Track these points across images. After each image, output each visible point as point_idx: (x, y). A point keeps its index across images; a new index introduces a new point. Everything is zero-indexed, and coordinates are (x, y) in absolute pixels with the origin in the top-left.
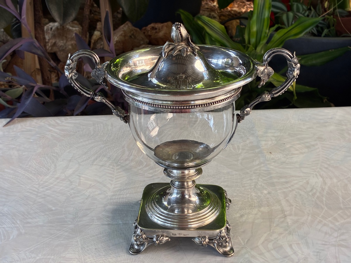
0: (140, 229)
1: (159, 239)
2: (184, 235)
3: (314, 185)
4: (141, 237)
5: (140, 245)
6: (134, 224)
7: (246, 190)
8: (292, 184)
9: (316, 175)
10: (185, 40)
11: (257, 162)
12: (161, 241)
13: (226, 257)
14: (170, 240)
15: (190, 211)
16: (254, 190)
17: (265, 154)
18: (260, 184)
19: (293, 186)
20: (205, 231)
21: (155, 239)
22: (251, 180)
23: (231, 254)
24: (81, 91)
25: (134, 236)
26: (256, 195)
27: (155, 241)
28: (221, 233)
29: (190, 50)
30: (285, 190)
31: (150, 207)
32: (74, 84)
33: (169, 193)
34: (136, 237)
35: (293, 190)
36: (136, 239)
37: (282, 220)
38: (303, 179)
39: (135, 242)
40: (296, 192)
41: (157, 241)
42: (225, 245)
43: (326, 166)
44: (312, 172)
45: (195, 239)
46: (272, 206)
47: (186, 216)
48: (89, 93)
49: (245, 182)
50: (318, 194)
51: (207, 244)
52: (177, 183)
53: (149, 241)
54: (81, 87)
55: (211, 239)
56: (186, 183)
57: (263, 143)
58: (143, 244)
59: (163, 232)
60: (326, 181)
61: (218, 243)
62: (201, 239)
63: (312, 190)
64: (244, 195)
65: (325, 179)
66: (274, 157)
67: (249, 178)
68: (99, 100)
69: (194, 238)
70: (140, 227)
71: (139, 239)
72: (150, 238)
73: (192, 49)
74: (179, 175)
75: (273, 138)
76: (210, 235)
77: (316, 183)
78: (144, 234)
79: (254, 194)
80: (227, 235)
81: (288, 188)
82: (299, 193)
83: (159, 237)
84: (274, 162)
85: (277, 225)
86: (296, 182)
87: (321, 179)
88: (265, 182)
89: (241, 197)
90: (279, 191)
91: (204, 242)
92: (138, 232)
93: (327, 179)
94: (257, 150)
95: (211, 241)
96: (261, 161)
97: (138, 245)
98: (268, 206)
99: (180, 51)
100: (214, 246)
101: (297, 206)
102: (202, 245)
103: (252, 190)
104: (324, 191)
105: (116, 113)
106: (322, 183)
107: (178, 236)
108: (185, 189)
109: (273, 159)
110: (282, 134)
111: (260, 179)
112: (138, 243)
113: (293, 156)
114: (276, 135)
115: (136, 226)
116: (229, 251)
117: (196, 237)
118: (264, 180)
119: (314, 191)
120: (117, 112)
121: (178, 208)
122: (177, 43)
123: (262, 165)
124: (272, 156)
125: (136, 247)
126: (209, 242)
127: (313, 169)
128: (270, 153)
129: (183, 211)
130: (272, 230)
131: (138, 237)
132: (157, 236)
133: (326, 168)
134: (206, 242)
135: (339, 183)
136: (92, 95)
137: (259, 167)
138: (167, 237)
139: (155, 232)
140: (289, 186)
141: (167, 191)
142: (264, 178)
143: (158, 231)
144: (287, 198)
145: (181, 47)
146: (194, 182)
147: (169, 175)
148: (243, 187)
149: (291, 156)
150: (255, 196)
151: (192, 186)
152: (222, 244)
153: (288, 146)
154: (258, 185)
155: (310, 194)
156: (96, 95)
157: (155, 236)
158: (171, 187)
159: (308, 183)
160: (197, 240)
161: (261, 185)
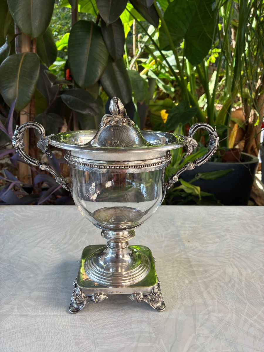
0: (80, 288)
1: (97, 297)
2: (121, 292)
3: (231, 276)
4: (80, 296)
5: (79, 303)
6: (74, 282)
7: (169, 279)
8: (211, 273)
9: (231, 265)
10: (122, 113)
11: (178, 250)
12: (99, 300)
13: (159, 312)
14: (107, 298)
15: (123, 270)
16: (176, 278)
17: (184, 242)
18: (181, 272)
19: (211, 275)
20: (140, 288)
21: (93, 298)
22: (173, 267)
23: (163, 309)
24: (27, 160)
25: (74, 295)
26: (178, 284)
27: (94, 300)
28: (154, 289)
29: (125, 121)
30: (205, 280)
31: (89, 266)
32: (21, 153)
33: (105, 253)
34: (76, 296)
35: (212, 280)
36: (76, 298)
37: (206, 317)
38: (220, 268)
39: (74, 301)
40: (216, 283)
41: (95, 299)
42: (158, 300)
43: (238, 256)
44: (227, 262)
45: (131, 296)
46: (195, 299)
47: (120, 274)
48: (34, 161)
49: (168, 270)
50: (237, 286)
51: (142, 300)
52: (112, 244)
53: (88, 300)
54: (27, 157)
55: (145, 296)
56: (120, 243)
57: (182, 232)
58: (82, 303)
59: (101, 291)
60: (241, 271)
61: (152, 299)
62: (137, 296)
63: (230, 281)
64: (167, 284)
65: (240, 269)
66: (192, 245)
67: (171, 266)
68: (43, 168)
69: (129, 295)
70: (79, 287)
71: (78, 298)
72: (89, 297)
73: (128, 121)
74: (114, 237)
75: (190, 229)
76: (144, 292)
77: (233, 273)
78: (83, 293)
79: (176, 283)
80: (159, 290)
81: (207, 278)
82: (219, 284)
83: (97, 295)
84: (193, 250)
85: (202, 325)
86: (214, 271)
87: (236, 269)
88: (186, 270)
89: (164, 286)
90: (200, 281)
91: (139, 299)
92: (77, 292)
93: (242, 270)
94: (177, 239)
95: (145, 298)
96: (181, 249)
97: (77, 304)
98: (190, 299)
99: (117, 122)
100: (148, 302)
101: (219, 299)
102: (137, 301)
103: (175, 278)
104: (241, 282)
105: (59, 181)
106: (238, 273)
107: (115, 293)
108: (118, 249)
109: (191, 247)
110: (197, 225)
111: (181, 267)
112: (78, 302)
113: (208, 245)
114: (192, 226)
115: (76, 284)
116: (162, 306)
117: (131, 294)
118: (184, 268)
119: (233, 282)
120: (60, 179)
121: (113, 267)
122: (115, 115)
123: (183, 253)
124: (190, 245)
125: (75, 306)
126: (143, 298)
127: (227, 258)
128: (189, 241)
129: (117, 270)
130: (197, 331)
131: (77, 296)
132: (95, 294)
133: (239, 258)
134: (141, 299)
135: (254, 274)
136: (37, 164)
137: (179, 254)
138: (104, 295)
139: (93, 291)
140: (208, 275)
141: (104, 252)
142: (185, 266)
143: (96, 290)
144: (208, 290)
145: (118, 119)
146: (127, 243)
147: (105, 237)
148: (166, 275)
149: (207, 245)
150: (178, 286)
151: (125, 247)
152: (155, 299)
153: (202, 236)
154: (179, 273)
155: (229, 285)
156: (41, 164)
157: (93, 294)
158: (107, 248)
159: (225, 272)
160: (132, 298)
161: (183, 274)
